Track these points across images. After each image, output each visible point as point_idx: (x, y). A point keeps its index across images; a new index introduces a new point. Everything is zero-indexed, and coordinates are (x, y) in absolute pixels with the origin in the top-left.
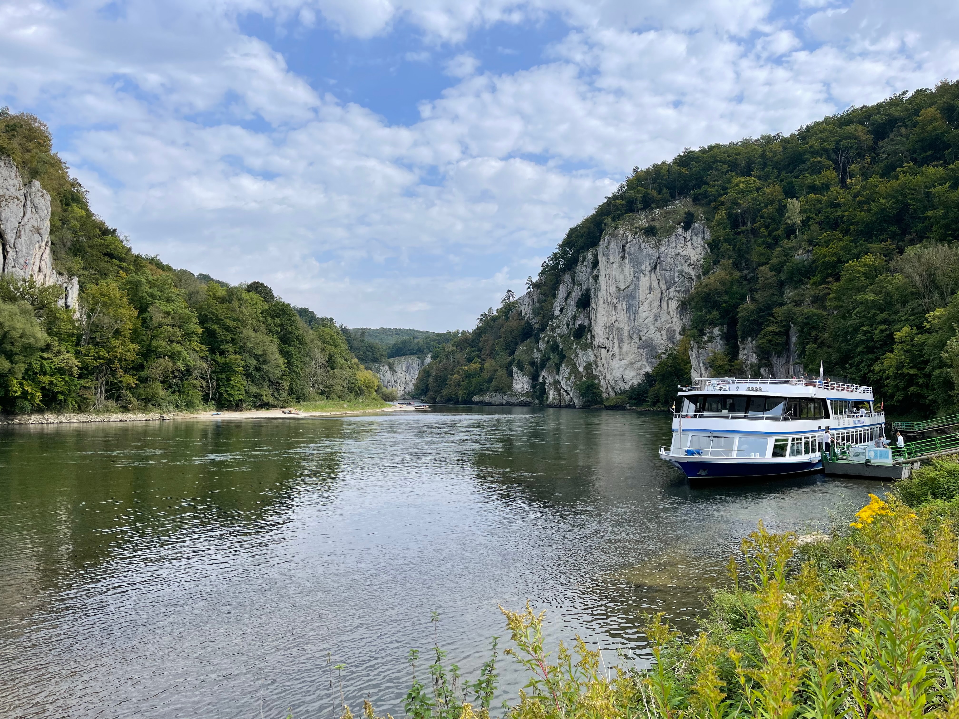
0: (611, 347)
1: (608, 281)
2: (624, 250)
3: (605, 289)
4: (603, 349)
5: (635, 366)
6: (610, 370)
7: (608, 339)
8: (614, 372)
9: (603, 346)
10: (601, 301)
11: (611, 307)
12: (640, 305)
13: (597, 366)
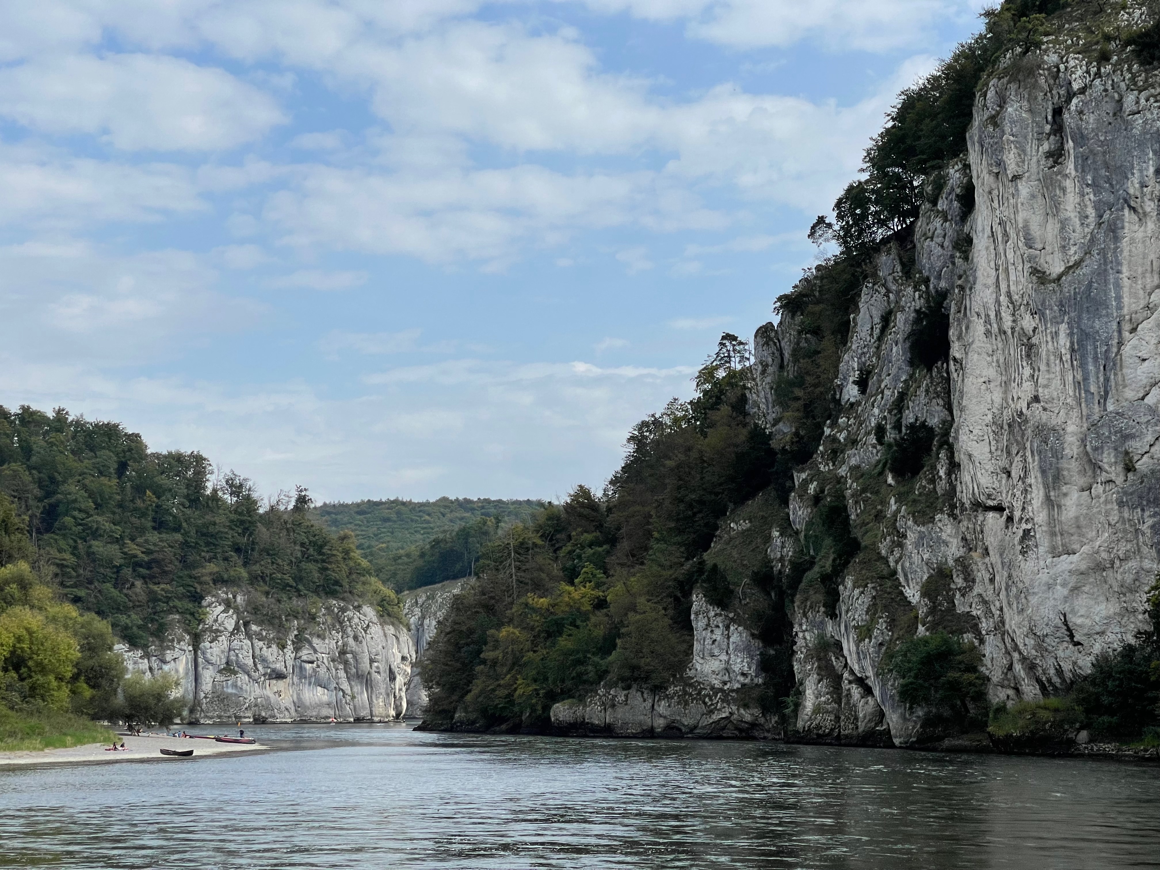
0: (1018, 505)
1: (1001, 248)
2: (1058, 128)
3: (992, 281)
4: (991, 514)
5: (1115, 578)
6: (1017, 597)
7: (1009, 474)
8: (1034, 600)
9: (990, 503)
10: (978, 328)
11: (1016, 352)
12: (1126, 334)
13: (970, 579)
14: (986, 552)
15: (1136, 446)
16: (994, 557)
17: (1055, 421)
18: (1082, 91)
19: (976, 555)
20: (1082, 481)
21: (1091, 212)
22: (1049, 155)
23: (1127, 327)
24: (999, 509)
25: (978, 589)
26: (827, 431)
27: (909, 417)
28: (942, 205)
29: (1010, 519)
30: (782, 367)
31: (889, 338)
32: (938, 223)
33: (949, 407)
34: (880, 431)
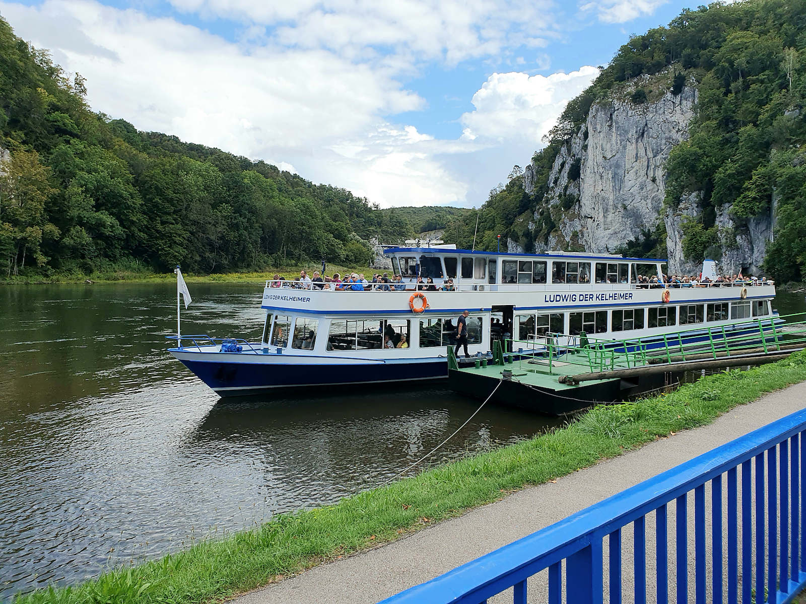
0: (596, 217)
1: (595, 150)
2: (611, 118)
3: (592, 159)
4: (589, 219)
5: (619, 235)
6: (595, 240)
7: (594, 209)
8: (599, 241)
9: (589, 216)
10: (588, 171)
11: (598, 177)
12: (626, 174)
13: (583, 235)
14: (587, 229)
15: (626, 203)
16: (589, 230)
17: (607, 196)
18: (618, 110)
19: (585, 229)
20: (613, 211)
21: (619, 142)
22: (608, 126)
23: (627, 172)
24: (591, 218)
25: (584, 238)
26: (545, 195)
27: (568, 193)
28: (579, 135)
29: (594, 220)
30: (532, 177)
31: (563, 171)
32: (578, 140)
33: (579, 191)
34: (560, 196)
